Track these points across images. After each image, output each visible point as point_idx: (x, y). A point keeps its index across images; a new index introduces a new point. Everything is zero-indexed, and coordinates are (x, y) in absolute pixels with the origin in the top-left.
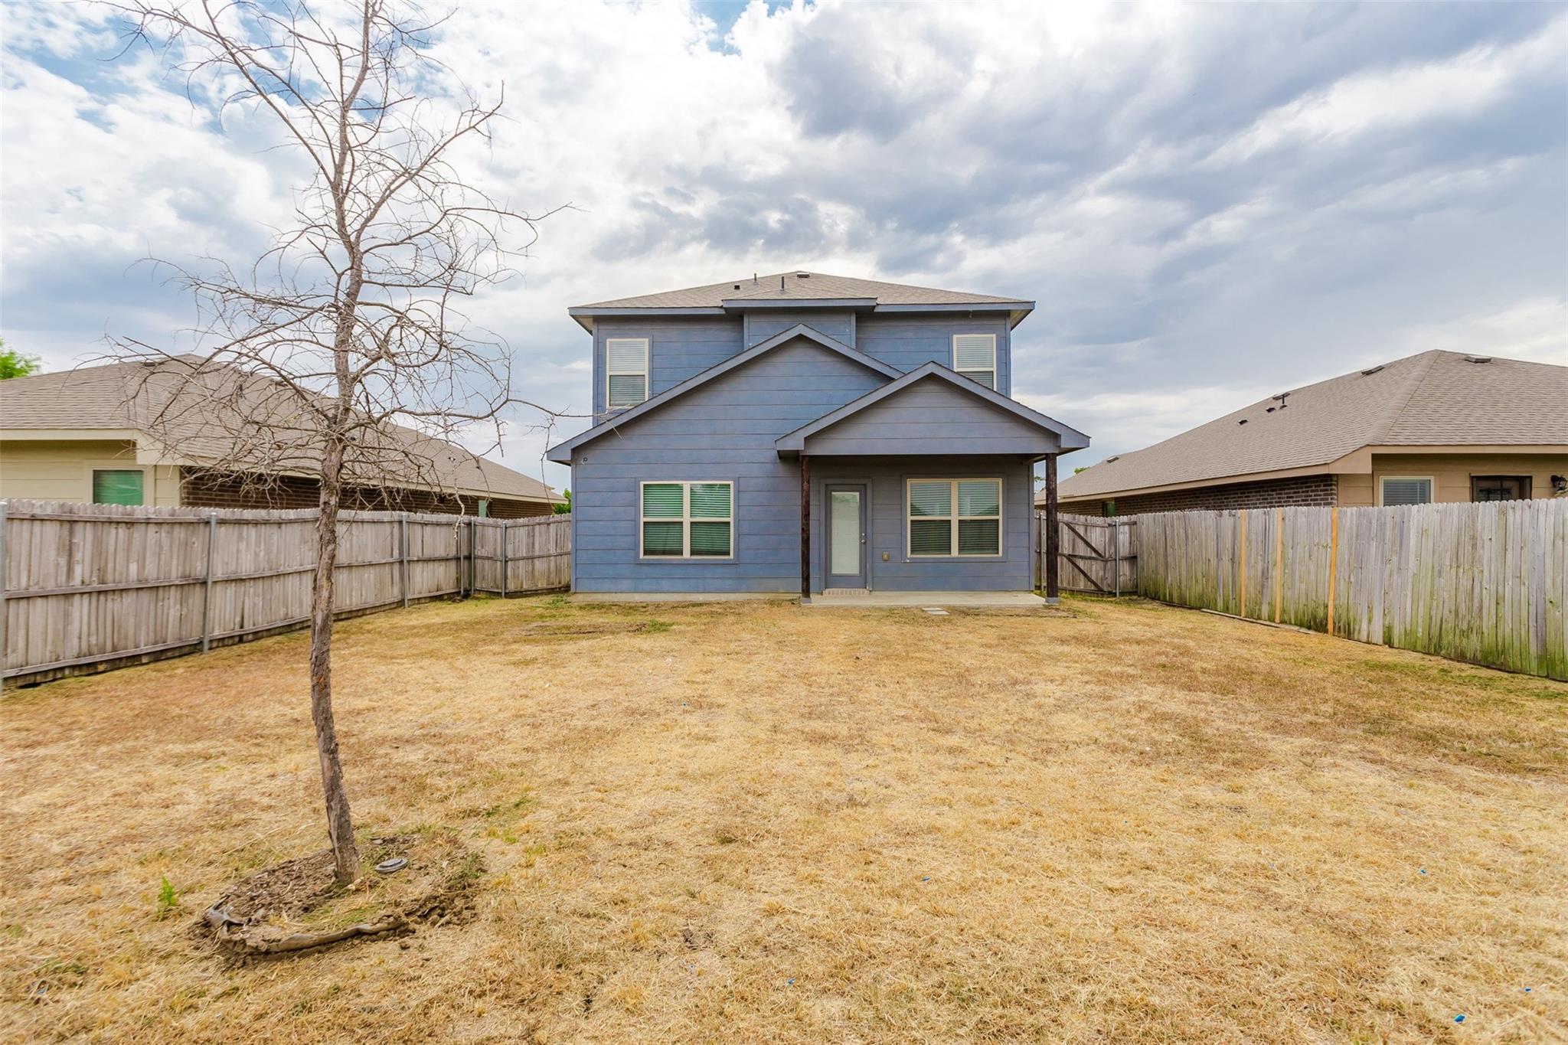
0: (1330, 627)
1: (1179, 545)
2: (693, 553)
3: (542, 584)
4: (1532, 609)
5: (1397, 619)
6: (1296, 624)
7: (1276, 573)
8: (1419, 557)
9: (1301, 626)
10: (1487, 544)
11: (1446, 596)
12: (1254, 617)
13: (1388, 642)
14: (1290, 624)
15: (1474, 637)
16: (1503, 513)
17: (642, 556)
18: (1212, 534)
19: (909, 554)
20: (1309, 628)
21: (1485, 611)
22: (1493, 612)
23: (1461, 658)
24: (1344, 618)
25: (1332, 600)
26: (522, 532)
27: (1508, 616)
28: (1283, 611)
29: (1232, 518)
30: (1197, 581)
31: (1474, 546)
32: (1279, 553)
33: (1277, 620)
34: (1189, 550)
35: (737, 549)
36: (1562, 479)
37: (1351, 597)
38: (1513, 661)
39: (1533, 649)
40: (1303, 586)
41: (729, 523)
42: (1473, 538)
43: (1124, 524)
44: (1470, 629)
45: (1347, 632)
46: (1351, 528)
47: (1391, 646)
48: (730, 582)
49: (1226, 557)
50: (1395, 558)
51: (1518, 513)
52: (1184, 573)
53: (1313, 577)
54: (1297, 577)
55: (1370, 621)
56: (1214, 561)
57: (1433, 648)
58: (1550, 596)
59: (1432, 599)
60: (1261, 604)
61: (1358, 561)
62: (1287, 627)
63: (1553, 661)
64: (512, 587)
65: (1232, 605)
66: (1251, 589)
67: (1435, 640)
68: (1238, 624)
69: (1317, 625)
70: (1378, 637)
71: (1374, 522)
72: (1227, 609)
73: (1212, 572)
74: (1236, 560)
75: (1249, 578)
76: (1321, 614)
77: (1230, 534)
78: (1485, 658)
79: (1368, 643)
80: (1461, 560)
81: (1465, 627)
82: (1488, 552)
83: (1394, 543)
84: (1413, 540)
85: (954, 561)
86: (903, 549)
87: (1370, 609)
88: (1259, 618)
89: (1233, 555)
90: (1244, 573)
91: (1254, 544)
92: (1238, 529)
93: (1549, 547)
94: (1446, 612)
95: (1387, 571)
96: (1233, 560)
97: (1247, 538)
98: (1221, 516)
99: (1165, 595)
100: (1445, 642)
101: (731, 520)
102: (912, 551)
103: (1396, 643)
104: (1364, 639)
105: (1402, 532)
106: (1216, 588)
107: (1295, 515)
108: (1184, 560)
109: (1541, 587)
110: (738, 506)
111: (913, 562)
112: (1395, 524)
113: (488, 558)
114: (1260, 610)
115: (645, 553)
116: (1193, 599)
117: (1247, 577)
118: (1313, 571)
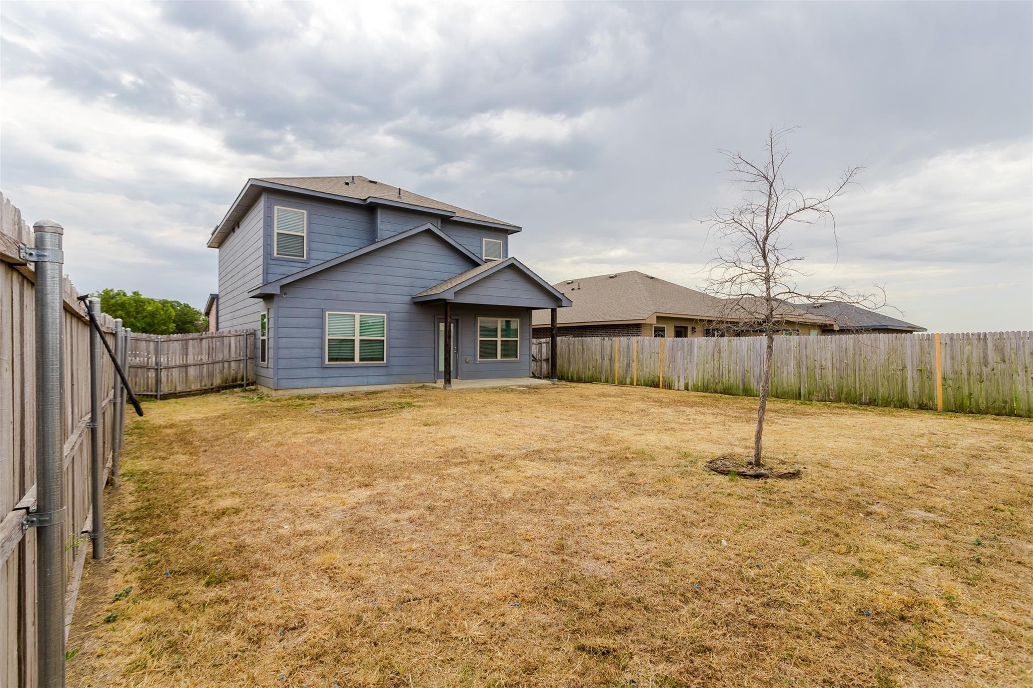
0: (661, 385)
1: (578, 353)
2: (361, 359)
3: (195, 386)
4: (741, 374)
5: (690, 381)
6: (644, 386)
7: (634, 365)
8: (698, 357)
9: (647, 386)
10: (724, 352)
11: (709, 370)
12: (622, 383)
13: (687, 389)
14: (641, 385)
15: (720, 384)
16: (730, 341)
17: (327, 362)
18: (599, 348)
19: (478, 359)
20: (651, 386)
21: (724, 375)
22: (727, 375)
23: (716, 392)
24: (667, 381)
25: (662, 373)
26: (177, 346)
27: (732, 376)
28: (638, 380)
29: (610, 342)
30: (589, 370)
31: (720, 353)
32: (635, 356)
33: (635, 384)
34: (585, 355)
35: (388, 357)
36: (695, 328)
37: (670, 372)
38: (734, 391)
39: (741, 387)
40: (648, 370)
41: (383, 341)
42: (719, 350)
43: (544, 343)
44: (719, 382)
45: (669, 386)
46: (670, 346)
47: (688, 390)
48: (383, 378)
49: (606, 359)
50: (689, 357)
51: (735, 341)
52: (581, 366)
53: (652, 365)
54: (645, 366)
55: (679, 382)
56: (600, 360)
57: (705, 389)
58: (746, 369)
59: (704, 372)
60: (626, 378)
61: (673, 359)
62: (640, 387)
63: (747, 390)
64: (165, 389)
65: (610, 379)
66: (621, 372)
67: (706, 387)
68: (613, 387)
69: (655, 385)
70: (682, 387)
71: (680, 344)
72: (607, 381)
73: (599, 365)
74: (613, 360)
75: (620, 367)
76: (657, 380)
77: (609, 348)
78: (724, 392)
79: (678, 390)
80: (715, 357)
81: (717, 381)
82: (725, 355)
83: (688, 352)
84: (696, 350)
85: (499, 362)
86: (475, 356)
87: (679, 377)
88: (625, 384)
89: (611, 357)
90: (617, 365)
91: (622, 353)
92: (614, 346)
93: (746, 353)
94: (710, 376)
95: (685, 363)
96: (610, 360)
97: (619, 350)
98: (604, 340)
99: (568, 377)
100: (709, 387)
101: (385, 338)
102: (481, 357)
103: (690, 389)
104: (677, 389)
105: (691, 348)
106: (600, 373)
107: (643, 340)
108: (581, 360)
109: (744, 366)
110: (389, 330)
111: (481, 363)
112: (688, 345)
113: (142, 367)
114: (626, 381)
115: (330, 360)
116: (586, 377)
117: (618, 368)
118: (652, 363)
